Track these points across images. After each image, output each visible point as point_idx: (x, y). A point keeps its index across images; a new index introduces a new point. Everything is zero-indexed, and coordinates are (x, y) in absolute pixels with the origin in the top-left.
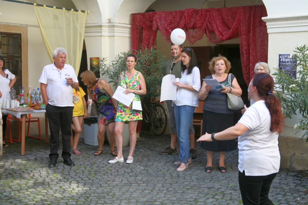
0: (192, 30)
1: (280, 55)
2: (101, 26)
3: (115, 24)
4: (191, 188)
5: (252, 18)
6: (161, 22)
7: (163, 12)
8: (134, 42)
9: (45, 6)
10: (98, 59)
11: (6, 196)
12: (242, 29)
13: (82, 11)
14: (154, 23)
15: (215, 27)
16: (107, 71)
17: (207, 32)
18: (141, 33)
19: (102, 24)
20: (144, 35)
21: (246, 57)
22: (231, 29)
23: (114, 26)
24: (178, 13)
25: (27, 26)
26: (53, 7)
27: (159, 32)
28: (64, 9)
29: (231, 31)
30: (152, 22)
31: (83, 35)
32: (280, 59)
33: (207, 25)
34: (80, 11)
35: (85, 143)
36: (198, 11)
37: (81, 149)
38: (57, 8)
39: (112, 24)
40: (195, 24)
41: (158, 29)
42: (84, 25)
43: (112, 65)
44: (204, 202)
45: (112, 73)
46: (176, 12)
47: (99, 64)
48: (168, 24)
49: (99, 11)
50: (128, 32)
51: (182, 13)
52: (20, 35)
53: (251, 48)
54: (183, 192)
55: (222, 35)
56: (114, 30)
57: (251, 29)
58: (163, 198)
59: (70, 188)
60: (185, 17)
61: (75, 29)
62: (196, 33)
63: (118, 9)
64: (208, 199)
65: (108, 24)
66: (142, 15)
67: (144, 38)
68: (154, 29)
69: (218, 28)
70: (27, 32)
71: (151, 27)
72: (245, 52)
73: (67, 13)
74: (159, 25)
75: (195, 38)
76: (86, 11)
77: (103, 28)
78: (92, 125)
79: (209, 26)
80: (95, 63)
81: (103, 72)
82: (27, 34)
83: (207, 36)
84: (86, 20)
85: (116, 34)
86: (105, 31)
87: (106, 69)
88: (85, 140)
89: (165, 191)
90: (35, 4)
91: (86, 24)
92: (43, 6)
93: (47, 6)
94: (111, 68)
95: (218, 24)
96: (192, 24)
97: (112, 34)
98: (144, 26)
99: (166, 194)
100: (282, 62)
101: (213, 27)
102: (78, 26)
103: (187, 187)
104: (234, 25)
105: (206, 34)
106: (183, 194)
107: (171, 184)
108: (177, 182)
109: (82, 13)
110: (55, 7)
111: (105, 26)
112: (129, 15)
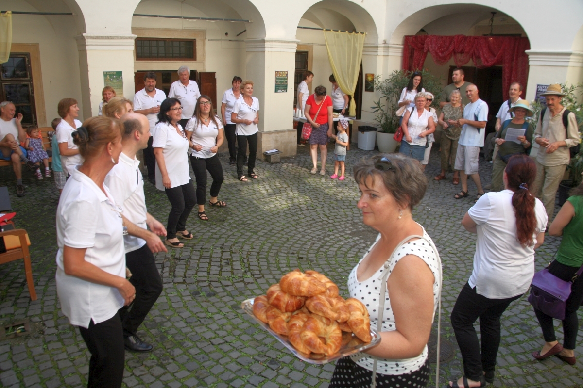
0: (460, 55)
1: (538, 85)
2: (377, 47)
3: (390, 45)
4: (450, 194)
5: (516, 49)
6: (432, 44)
7: (434, 36)
8: (405, 61)
9: (332, 30)
10: (373, 75)
11: (307, 189)
12: (506, 57)
13: (361, 33)
14: (425, 45)
15: (481, 54)
16: (380, 87)
17: (474, 57)
18: (412, 53)
19: (379, 45)
20: (415, 55)
21: (507, 83)
22: (496, 57)
23: (388, 47)
24: (448, 38)
25: (313, 45)
26: (338, 31)
27: (429, 54)
28: (347, 32)
29: (496, 58)
30: (423, 44)
31: (361, 53)
32: (538, 89)
33: (474, 51)
34: (359, 33)
35: (358, 147)
36: (468, 37)
37: (356, 153)
38: (341, 31)
39: (387, 45)
40: (463, 49)
41: (428, 51)
42: (363, 45)
43: (385, 81)
44: (461, 206)
45: (385, 89)
46: (446, 37)
47: (373, 80)
48: (438, 48)
49: (376, 33)
50: (400, 52)
51: (452, 38)
52: (307, 53)
53: (512, 76)
54: (444, 197)
55: (488, 62)
56: (388, 50)
57: (515, 58)
58: (428, 201)
59: (353, 186)
60: (454, 42)
61: (355, 48)
62: (463, 57)
63: (393, 32)
64: (464, 204)
65: (383, 45)
66: (416, 37)
67: (415, 58)
68: (425, 51)
69: (484, 55)
70: (313, 50)
71: (422, 48)
72: (506, 79)
73: (349, 36)
74: (430, 47)
75: (462, 62)
76: (365, 33)
77: (379, 48)
78: (365, 133)
79: (476, 52)
80: (370, 78)
81: (377, 88)
82: (312, 52)
83: (473, 61)
84: (365, 40)
85: (390, 54)
86: (381, 51)
87: (380, 85)
88: (358, 145)
89: (429, 195)
90: (324, 29)
91: (364, 44)
92: (330, 30)
93: (333, 30)
94: (384, 84)
95: (484, 51)
96: (461, 49)
97: (386, 54)
98: (416, 48)
99: (430, 198)
100: (540, 91)
101: (479, 53)
102: (357, 45)
103: (447, 193)
104: (499, 53)
105: (473, 59)
106: (444, 199)
107: (434, 190)
108: (438, 188)
109: (362, 35)
110: (339, 31)
111: (380, 47)
112: (402, 37)
